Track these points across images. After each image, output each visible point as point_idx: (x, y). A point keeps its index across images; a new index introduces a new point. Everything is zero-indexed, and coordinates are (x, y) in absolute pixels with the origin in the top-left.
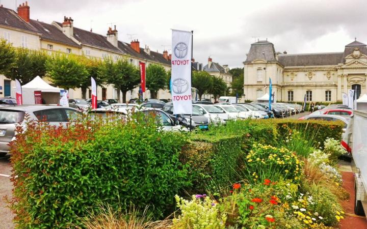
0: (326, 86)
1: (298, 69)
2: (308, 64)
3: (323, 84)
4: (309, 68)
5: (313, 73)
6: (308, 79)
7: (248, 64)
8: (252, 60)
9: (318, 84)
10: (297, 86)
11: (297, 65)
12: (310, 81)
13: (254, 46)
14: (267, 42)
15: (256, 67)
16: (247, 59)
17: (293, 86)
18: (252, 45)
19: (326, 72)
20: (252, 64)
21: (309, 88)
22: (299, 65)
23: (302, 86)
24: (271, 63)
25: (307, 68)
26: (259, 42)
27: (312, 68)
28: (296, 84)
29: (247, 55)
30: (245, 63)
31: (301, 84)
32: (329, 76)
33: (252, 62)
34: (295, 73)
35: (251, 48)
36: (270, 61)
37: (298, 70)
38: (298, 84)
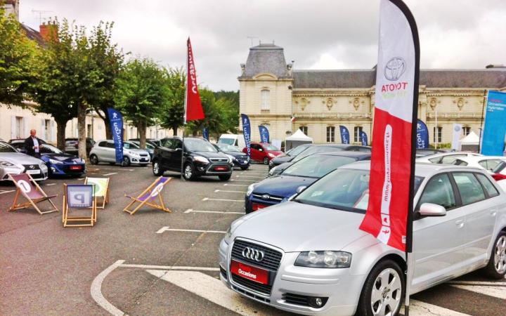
0: (356, 119)
1: (312, 92)
2: (324, 86)
3: (351, 116)
4: (328, 92)
5: (334, 99)
6: (326, 108)
7: (246, 81)
8: (254, 75)
9: (344, 116)
10: (313, 119)
11: (310, 87)
12: (329, 112)
13: (254, 52)
14: (274, 46)
15: (259, 86)
16: (244, 73)
17: (307, 119)
18: (251, 49)
19: (352, 98)
20: (254, 81)
21: (331, 122)
22: (313, 87)
23: (321, 119)
24: (283, 81)
25: (325, 92)
26: (260, 46)
27: (332, 92)
28: (311, 116)
29: (243, 66)
30: (240, 79)
31: (318, 116)
32: (356, 105)
33: (254, 78)
34: (308, 99)
35: (250, 54)
36: (283, 78)
37: (312, 95)
38: (314, 116)
